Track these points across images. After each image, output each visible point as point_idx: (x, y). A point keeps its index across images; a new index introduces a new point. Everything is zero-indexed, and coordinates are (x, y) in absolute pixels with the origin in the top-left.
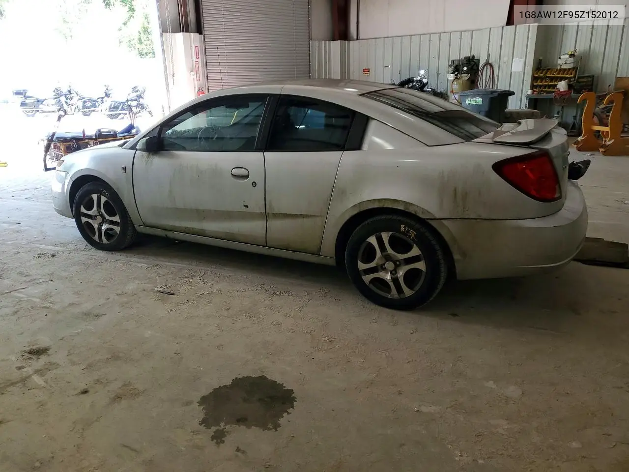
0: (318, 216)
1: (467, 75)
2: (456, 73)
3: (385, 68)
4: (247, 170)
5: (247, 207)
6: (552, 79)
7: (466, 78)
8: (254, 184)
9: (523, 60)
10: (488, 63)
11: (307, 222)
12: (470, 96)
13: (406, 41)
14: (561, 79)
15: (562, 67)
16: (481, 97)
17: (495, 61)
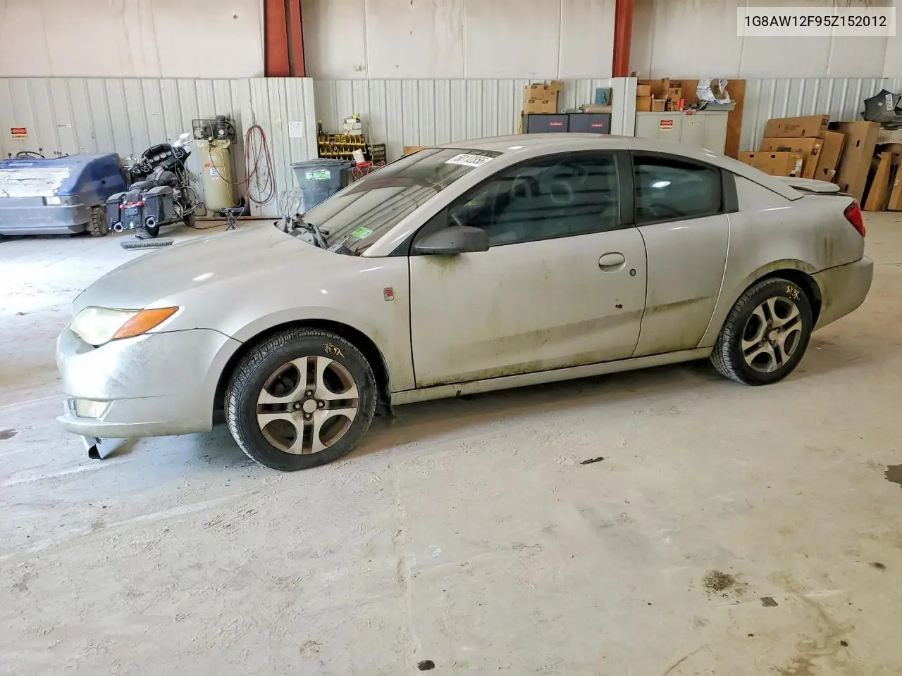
0: (708, 297)
1: (225, 141)
2: (210, 139)
3: (59, 128)
4: (621, 254)
5: (620, 306)
6: (346, 148)
7: (226, 146)
8: (633, 272)
9: (302, 123)
10: (255, 126)
11: (694, 308)
12: (311, 169)
13: (95, 85)
14: (356, 148)
15: (350, 134)
16: (329, 169)
17: (264, 123)
